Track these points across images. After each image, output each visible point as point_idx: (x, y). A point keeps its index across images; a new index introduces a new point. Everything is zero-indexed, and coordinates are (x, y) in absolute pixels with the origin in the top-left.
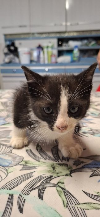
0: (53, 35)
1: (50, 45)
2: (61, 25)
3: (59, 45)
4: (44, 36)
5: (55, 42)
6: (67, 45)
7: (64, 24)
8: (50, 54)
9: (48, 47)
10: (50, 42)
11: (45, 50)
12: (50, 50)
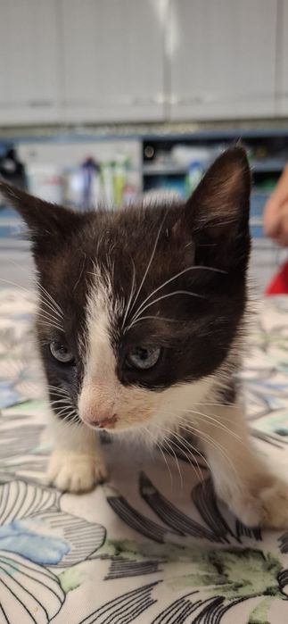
0: (127, 131)
1: (121, 158)
2: (153, 103)
3: (147, 160)
4: (103, 132)
5: (133, 150)
6: (167, 159)
7: (160, 99)
8: (120, 185)
9: (113, 165)
10: (119, 152)
11: (106, 172)
12: (120, 172)
